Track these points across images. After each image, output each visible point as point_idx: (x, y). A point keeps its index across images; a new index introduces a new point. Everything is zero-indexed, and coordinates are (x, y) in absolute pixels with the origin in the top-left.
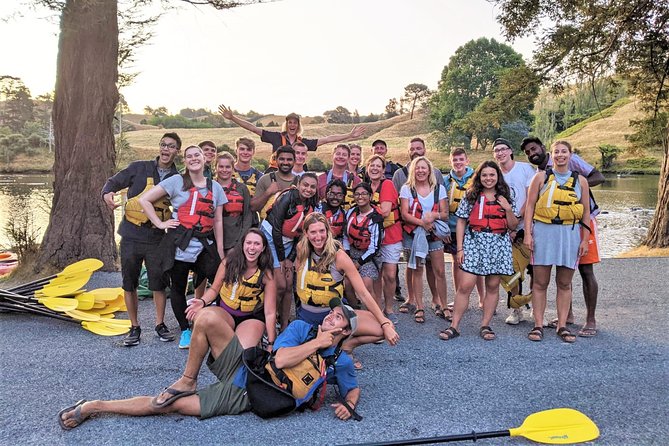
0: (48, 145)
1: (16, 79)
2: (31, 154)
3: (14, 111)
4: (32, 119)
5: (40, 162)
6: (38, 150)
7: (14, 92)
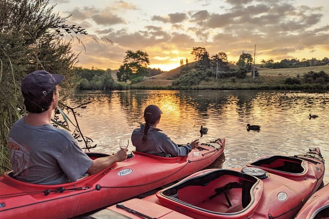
0: (216, 76)
1: (203, 48)
2: (207, 80)
3: (202, 64)
4: (209, 67)
5: (212, 85)
6: (211, 78)
7: (202, 55)
